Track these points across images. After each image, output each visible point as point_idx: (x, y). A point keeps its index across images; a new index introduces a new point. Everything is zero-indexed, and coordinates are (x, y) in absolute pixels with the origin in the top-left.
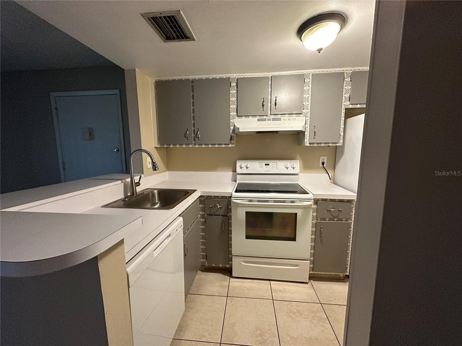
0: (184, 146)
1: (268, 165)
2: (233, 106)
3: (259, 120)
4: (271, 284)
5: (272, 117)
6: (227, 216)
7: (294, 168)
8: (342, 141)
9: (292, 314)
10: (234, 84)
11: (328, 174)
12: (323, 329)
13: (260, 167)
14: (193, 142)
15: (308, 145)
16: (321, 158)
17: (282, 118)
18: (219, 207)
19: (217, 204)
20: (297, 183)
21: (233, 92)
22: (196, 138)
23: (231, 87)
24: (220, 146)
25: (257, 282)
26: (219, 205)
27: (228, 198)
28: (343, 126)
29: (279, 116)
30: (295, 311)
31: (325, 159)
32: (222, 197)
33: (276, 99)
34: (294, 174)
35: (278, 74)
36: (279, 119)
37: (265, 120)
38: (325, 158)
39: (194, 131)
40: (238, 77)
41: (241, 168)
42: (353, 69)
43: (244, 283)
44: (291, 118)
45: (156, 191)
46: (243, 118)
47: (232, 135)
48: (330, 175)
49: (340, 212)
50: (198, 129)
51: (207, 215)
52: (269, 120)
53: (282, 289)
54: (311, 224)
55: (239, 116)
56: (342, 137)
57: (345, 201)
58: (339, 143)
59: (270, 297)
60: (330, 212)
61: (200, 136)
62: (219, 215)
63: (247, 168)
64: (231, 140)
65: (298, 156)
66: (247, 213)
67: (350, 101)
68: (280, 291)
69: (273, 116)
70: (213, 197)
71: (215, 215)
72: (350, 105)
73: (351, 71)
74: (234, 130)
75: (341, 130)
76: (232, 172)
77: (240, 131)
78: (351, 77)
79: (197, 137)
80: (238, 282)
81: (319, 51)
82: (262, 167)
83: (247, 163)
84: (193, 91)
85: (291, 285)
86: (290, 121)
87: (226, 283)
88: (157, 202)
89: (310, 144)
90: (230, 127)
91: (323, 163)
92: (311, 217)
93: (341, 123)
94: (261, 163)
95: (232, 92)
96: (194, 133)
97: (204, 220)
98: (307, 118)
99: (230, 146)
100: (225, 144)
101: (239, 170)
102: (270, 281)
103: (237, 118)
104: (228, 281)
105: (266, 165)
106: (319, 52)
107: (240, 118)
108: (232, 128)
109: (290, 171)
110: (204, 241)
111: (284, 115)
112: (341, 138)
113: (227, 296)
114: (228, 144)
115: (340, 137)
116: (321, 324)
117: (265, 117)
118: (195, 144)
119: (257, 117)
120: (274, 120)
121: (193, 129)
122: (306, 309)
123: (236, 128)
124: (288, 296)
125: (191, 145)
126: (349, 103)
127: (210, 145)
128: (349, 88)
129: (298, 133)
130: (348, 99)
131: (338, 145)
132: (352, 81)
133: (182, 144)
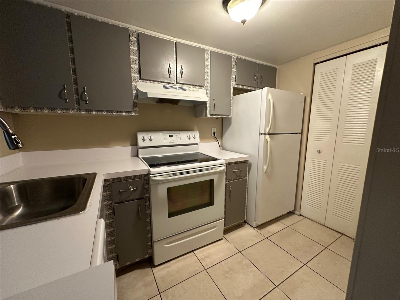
0: (59, 112)
1: (172, 136)
2: (135, 66)
3: (165, 87)
4: (196, 254)
5: (178, 86)
6: (144, 198)
7: (195, 138)
8: (232, 114)
9: (227, 275)
10: (134, 39)
11: (218, 142)
12: (253, 273)
13: (164, 138)
14: (76, 107)
17: (187, 88)
18: (132, 190)
19: (130, 187)
20: (198, 152)
21: (134, 48)
22: (80, 100)
23: (131, 42)
24: (120, 114)
25: (182, 259)
26: (132, 188)
27: (143, 176)
28: (232, 102)
29: (185, 86)
30: (228, 270)
32: (136, 177)
33: (181, 67)
34: (195, 144)
35: (182, 42)
36: (185, 89)
37: (171, 88)
38: (215, 129)
39: (77, 90)
40: (139, 31)
41: (144, 140)
42: (237, 55)
43: (169, 266)
44: (195, 89)
45: (12, 186)
46: (147, 82)
47: (135, 101)
49: (241, 171)
50: (84, 88)
51: (115, 203)
52: (175, 88)
53: (207, 255)
54: (224, 186)
55: (142, 79)
57: (243, 162)
58: (230, 115)
59: (202, 269)
60: (235, 173)
61: (88, 99)
62: (133, 200)
63: (151, 140)
64: (134, 107)
65: (196, 128)
66: (169, 189)
67: (236, 81)
68: (206, 257)
69: (179, 84)
70: (122, 179)
71: (126, 201)
72: (236, 85)
73: (236, 57)
74: (137, 95)
75: (231, 105)
76: (131, 146)
77: (148, 96)
78: (236, 62)
79: (82, 100)
80: (163, 269)
81: (244, 22)
82: (166, 138)
83: (150, 135)
84: (70, 30)
85: (212, 246)
86: (194, 92)
87: (151, 278)
88: (17, 205)
89: (210, 115)
90: (132, 91)
91: (214, 133)
92: (224, 180)
93: (231, 99)
94: (165, 135)
95: (132, 48)
96: (77, 93)
97: (111, 211)
98: (208, 92)
99: (133, 114)
100: (127, 112)
101: (141, 143)
102: (193, 252)
103: (140, 81)
104: (151, 275)
105: (170, 136)
106: (244, 24)
107: (144, 82)
108: (134, 92)
109: (192, 141)
110: (112, 238)
111: (189, 86)
112: (231, 112)
113: (160, 294)
114: (130, 112)
116: (250, 270)
117: (171, 85)
118: (79, 110)
119: (163, 83)
120: (180, 89)
121: (74, 87)
122: (234, 263)
123: (139, 93)
124: (216, 258)
125: (72, 111)
126: (235, 83)
127: (104, 112)
128: (235, 70)
129: (194, 105)
130: (235, 79)
131: (229, 117)
132: (237, 65)
133: (55, 108)
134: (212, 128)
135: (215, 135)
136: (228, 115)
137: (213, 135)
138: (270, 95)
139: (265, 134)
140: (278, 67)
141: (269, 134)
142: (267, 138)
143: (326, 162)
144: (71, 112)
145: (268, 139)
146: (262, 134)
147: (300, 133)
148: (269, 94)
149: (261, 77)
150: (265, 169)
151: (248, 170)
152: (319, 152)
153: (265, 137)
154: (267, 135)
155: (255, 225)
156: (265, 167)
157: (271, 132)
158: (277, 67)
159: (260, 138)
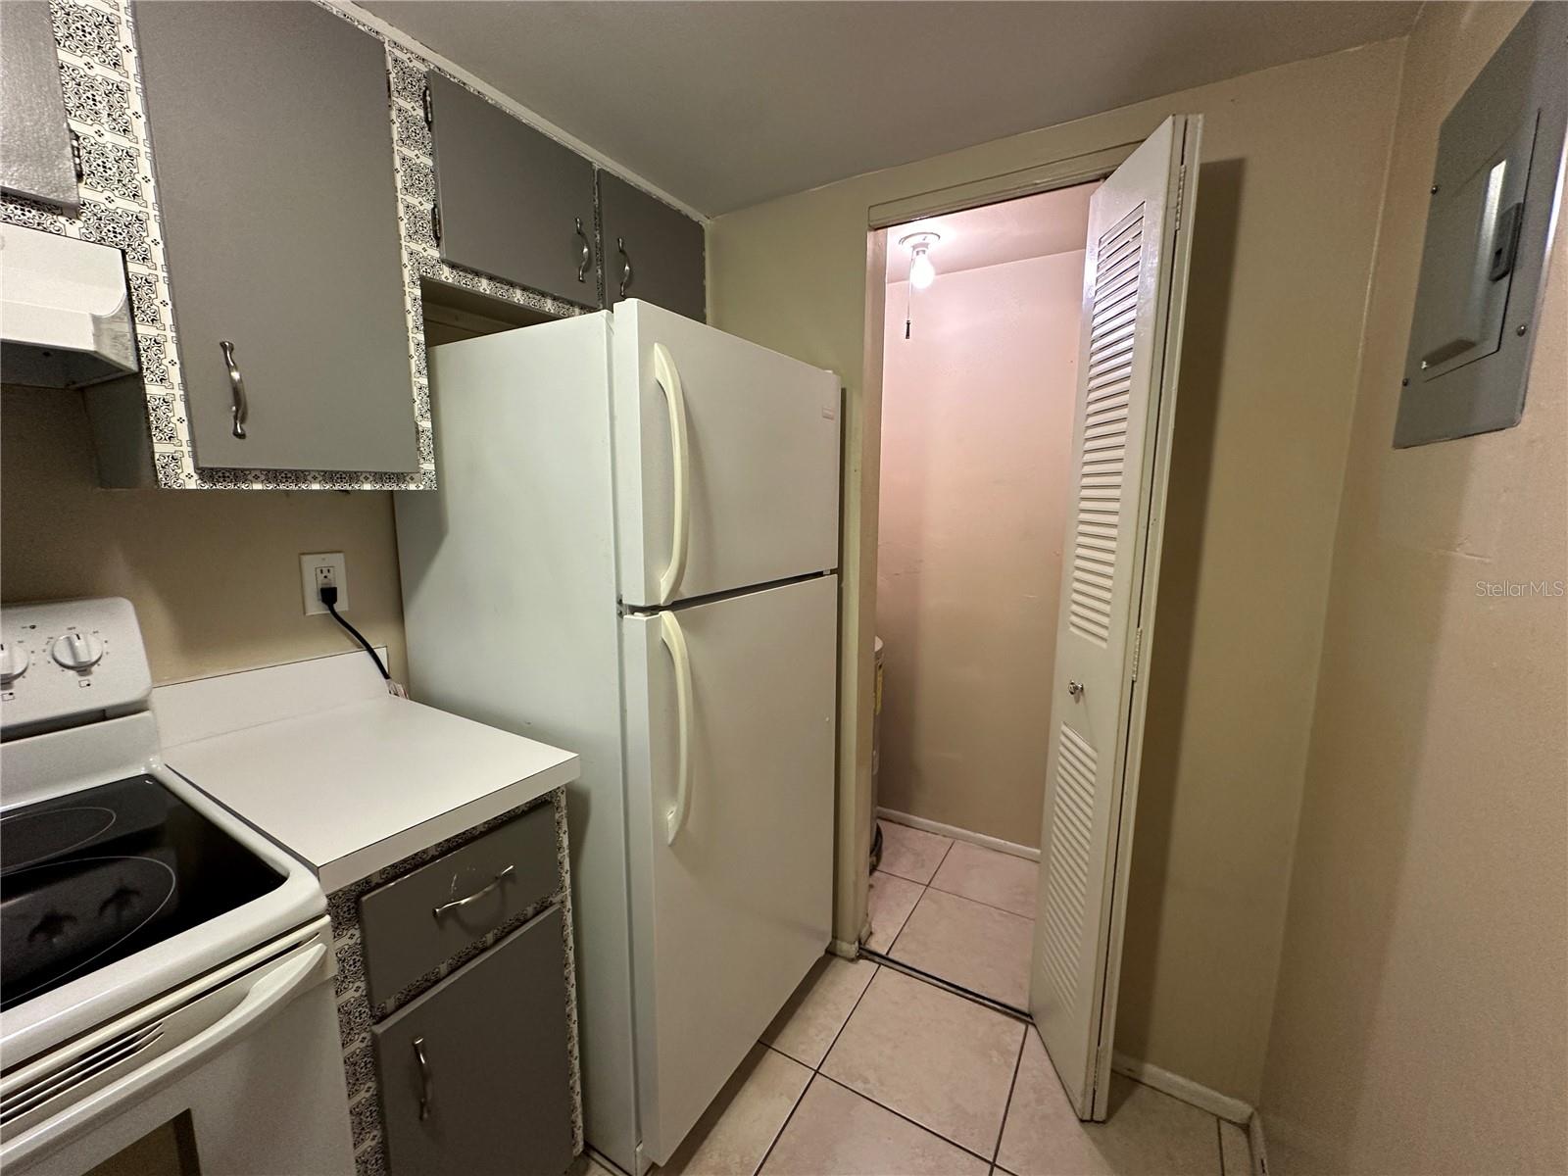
7: (83, 670)
8: (429, 466)
11: (366, 653)
15: (192, 484)
16: (311, 564)
20: (143, 771)
28: (424, 381)
31: (337, 569)
38: (337, 562)
42: (438, 60)
48: (382, 653)
49: (509, 886)
54: (342, 1069)
56: (425, 443)
57: (523, 810)
58: (415, 476)
60: (458, 919)
67: (444, 242)
72: (445, 269)
73: (420, 66)
75: (418, 402)
78: (425, 101)
89: (203, 473)
91: (328, 596)
92: (333, 1022)
93: (413, 361)
109: (49, 696)
112: (425, 450)
115: (418, 439)
126: (436, 254)
128: (429, 162)
130: (429, 226)
131: (412, 487)
132: (435, 126)
134: (305, 558)
135: (341, 606)
136: (400, 477)
137: (315, 608)
138: (658, 353)
139: (654, 609)
140: (708, 221)
141: (675, 606)
142: (668, 634)
145: (674, 639)
146: (634, 609)
147: (832, 572)
148: (656, 345)
149: (622, 251)
150: (670, 825)
151: (566, 843)
153: (652, 630)
154: (667, 616)
155: (639, 1162)
156: (671, 816)
157: (686, 592)
158: (707, 224)
159: (625, 630)
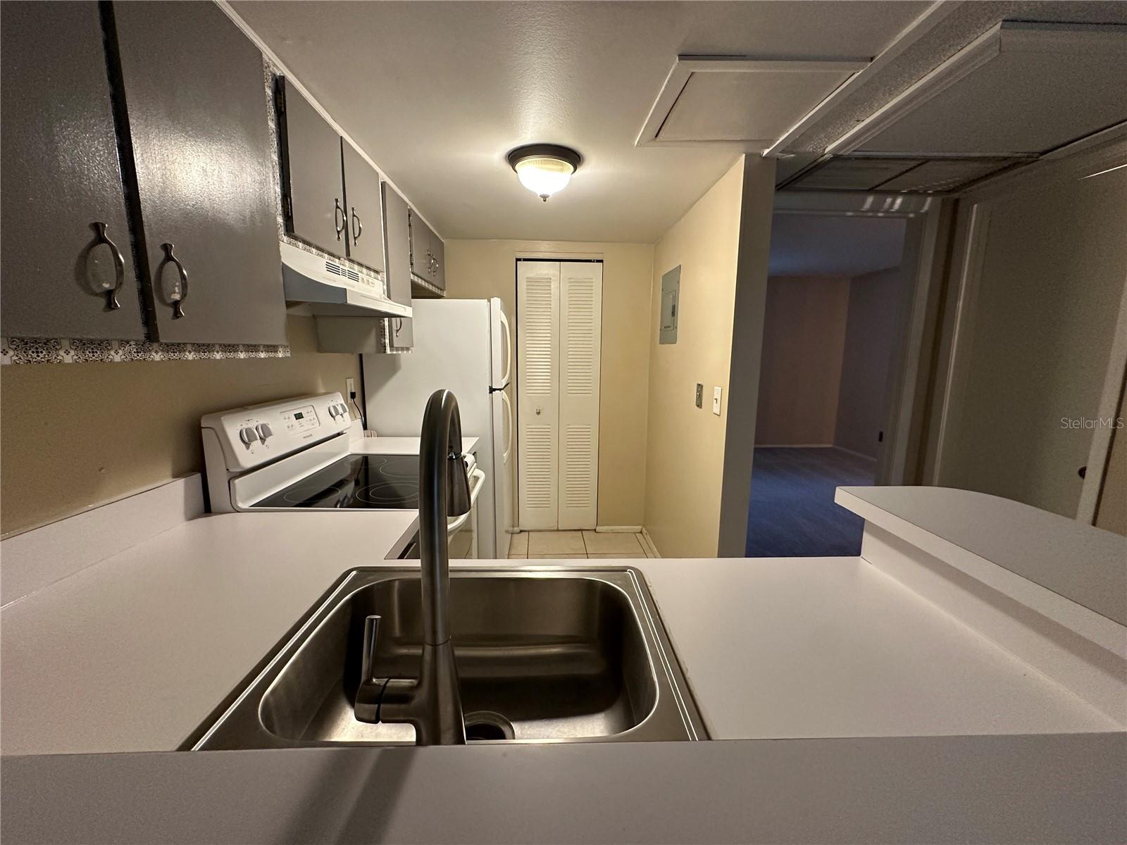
0: (67, 359)
1: (300, 416)
2: (275, 188)
3: (328, 267)
5: (347, 265)
7: (342, 416)
13: (289, 427)
16: (348, 382)
17: (360, 274)
21: (270, 124)
22: (155, 300)
29: (356, 269)
33: (353, 214)
34: (339, 434)
36: (357, 277)
37: (338, 270)
38: (353, 381)
40: (278, 71)
41: (247, 445)
44: (370, 279)
46: (298, 247)
50: (166, 248)
52: (343, 273)
55: (291, 236)
61: (178, 296)
63: (263, 440)
67: (413, 266)
83: (255, 423)
86: (369, 286)
89: (391, 349)
91: (352, 395)
94: (287, 415)
98: (384, 287)
100: (268, 348)
101: (243, 457)
103: (286, 241)
105: (296, 417)
106: (545, 201)
107: (293, 244)
109: (341, 424)
111: (361, 268)
114: (276, 349)
117: (337, 262)
118: (144, 345)
119: (324, 255)
120: (350, 275)
125: (121, 352)
127: (216, 350)
129: (314, 315)
133: (48, 341)
134: (348, 380)
135: (355, 399)
137: (350, 400)
139: (500, 390)
140: (444, 241)
143: (549, 427)
144: (117, 359)
146: (494, 390)
150: (505, 458)
152: (538, 413)
156: (505, 455)
159: (494, 398)
